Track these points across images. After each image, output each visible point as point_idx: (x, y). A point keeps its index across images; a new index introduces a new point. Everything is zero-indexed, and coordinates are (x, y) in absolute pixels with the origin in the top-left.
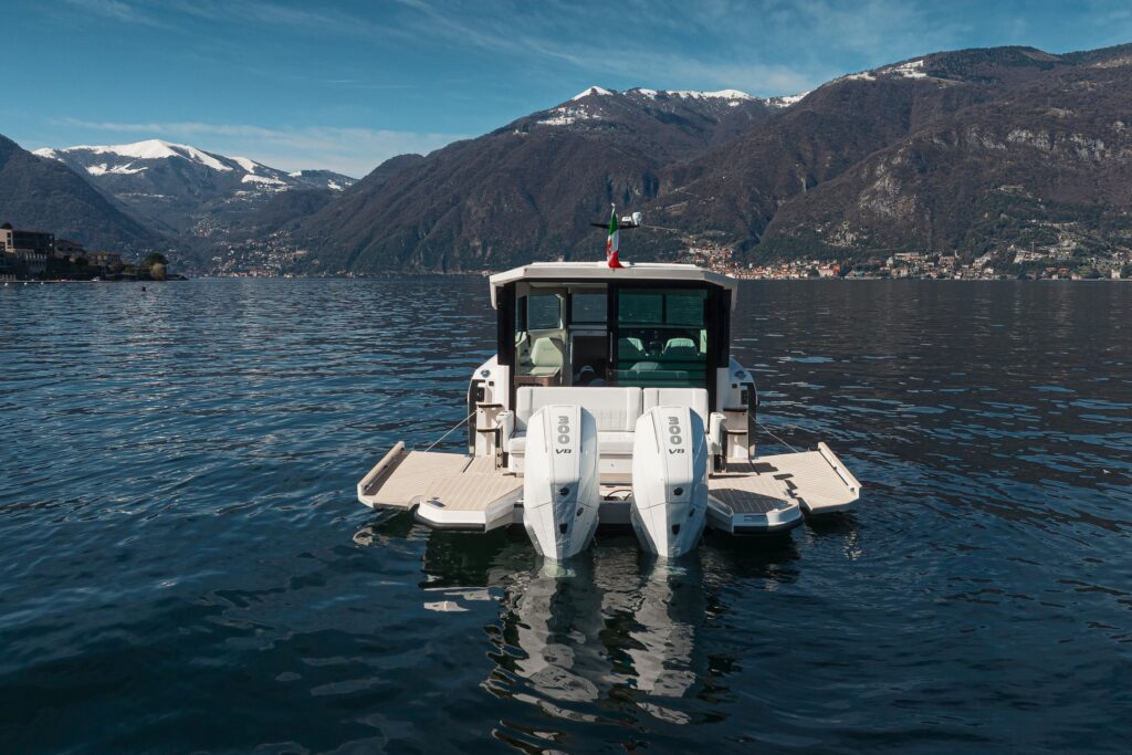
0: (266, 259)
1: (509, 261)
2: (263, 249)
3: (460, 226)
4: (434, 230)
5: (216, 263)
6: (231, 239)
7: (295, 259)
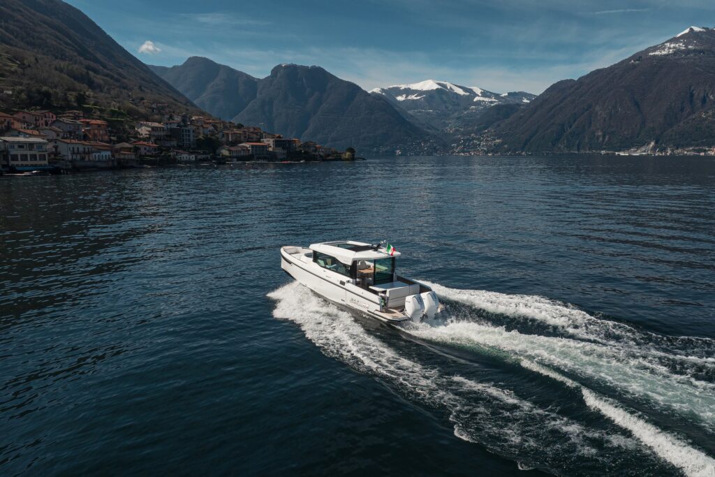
0: (479, 145)
1: (619, 144)
2: (478, 139)
3: (590, 123)
4: (574, 126)
5: (454, 147)
6: (463, 134)
7: (495, 145)
